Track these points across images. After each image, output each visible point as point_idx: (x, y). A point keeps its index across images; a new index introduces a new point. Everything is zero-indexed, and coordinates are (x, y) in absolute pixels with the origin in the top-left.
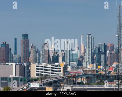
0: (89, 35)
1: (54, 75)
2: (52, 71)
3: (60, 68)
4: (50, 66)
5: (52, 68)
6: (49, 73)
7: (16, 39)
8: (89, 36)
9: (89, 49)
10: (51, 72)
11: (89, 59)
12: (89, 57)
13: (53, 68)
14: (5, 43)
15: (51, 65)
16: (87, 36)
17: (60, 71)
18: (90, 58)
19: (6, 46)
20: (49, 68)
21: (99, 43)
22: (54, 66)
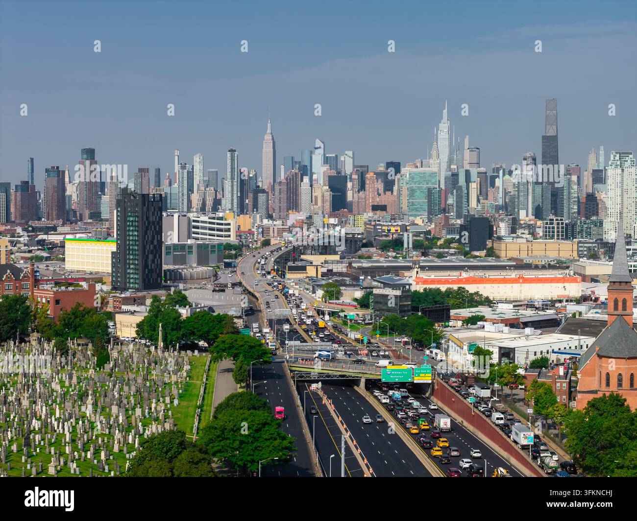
0: (232, 151)
1: (216, 238)
2: (210, 229)
3: (229, 224)
4: (205, 218)
5: (210, 223)
6: (205, 234)
7: (32, 160)
8: (231, 154)
9: (232, 182)
10: (208, 231)
11: (232, 204)
12: (232, 200)
13: (214, 223)
14: (58, 168)
15: (207, 218)
16: (229, 154)
17: (229, 230)
18: (235, 201)
19: (58, 176)
20: (205, 222)
21: (210, 170)
22: (214, 218)
